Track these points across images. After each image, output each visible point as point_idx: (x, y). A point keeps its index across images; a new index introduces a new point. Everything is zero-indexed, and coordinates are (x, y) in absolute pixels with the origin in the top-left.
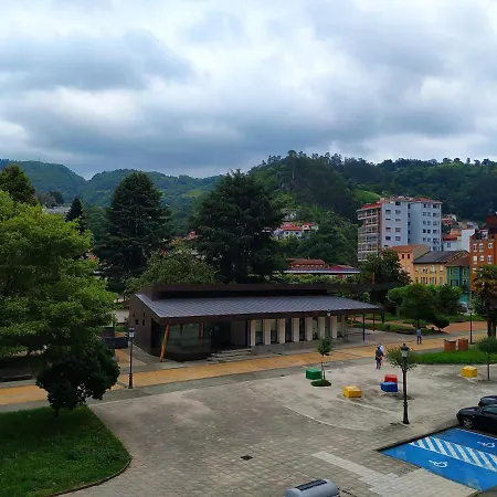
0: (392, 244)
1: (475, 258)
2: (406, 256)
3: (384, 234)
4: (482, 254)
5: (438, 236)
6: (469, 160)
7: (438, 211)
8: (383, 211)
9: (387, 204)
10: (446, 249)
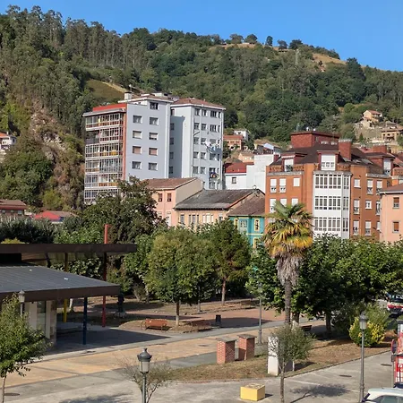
0: (143, 174)
1: (273, 202)
2: (165, 197)
3: (130, 157)
4: (284, 195)
5: (217, 164)
6: (270, 40)
7: (219, 121)
8: (129, 117)
9: (136, 105)
10: (230, 186)
